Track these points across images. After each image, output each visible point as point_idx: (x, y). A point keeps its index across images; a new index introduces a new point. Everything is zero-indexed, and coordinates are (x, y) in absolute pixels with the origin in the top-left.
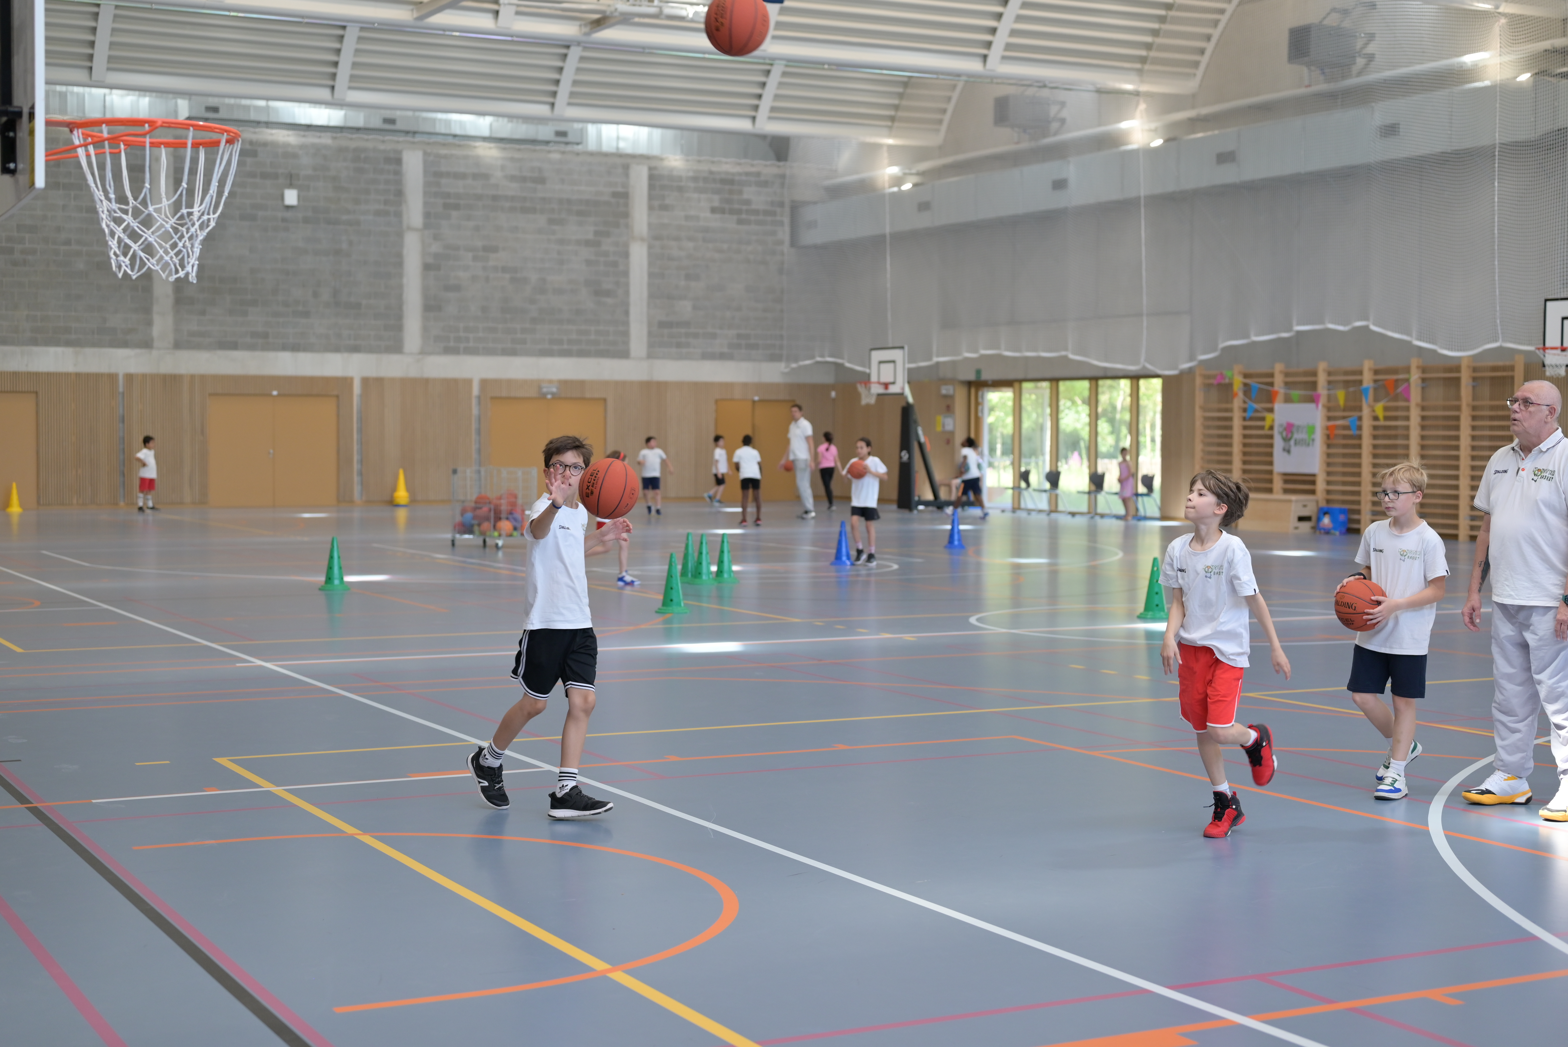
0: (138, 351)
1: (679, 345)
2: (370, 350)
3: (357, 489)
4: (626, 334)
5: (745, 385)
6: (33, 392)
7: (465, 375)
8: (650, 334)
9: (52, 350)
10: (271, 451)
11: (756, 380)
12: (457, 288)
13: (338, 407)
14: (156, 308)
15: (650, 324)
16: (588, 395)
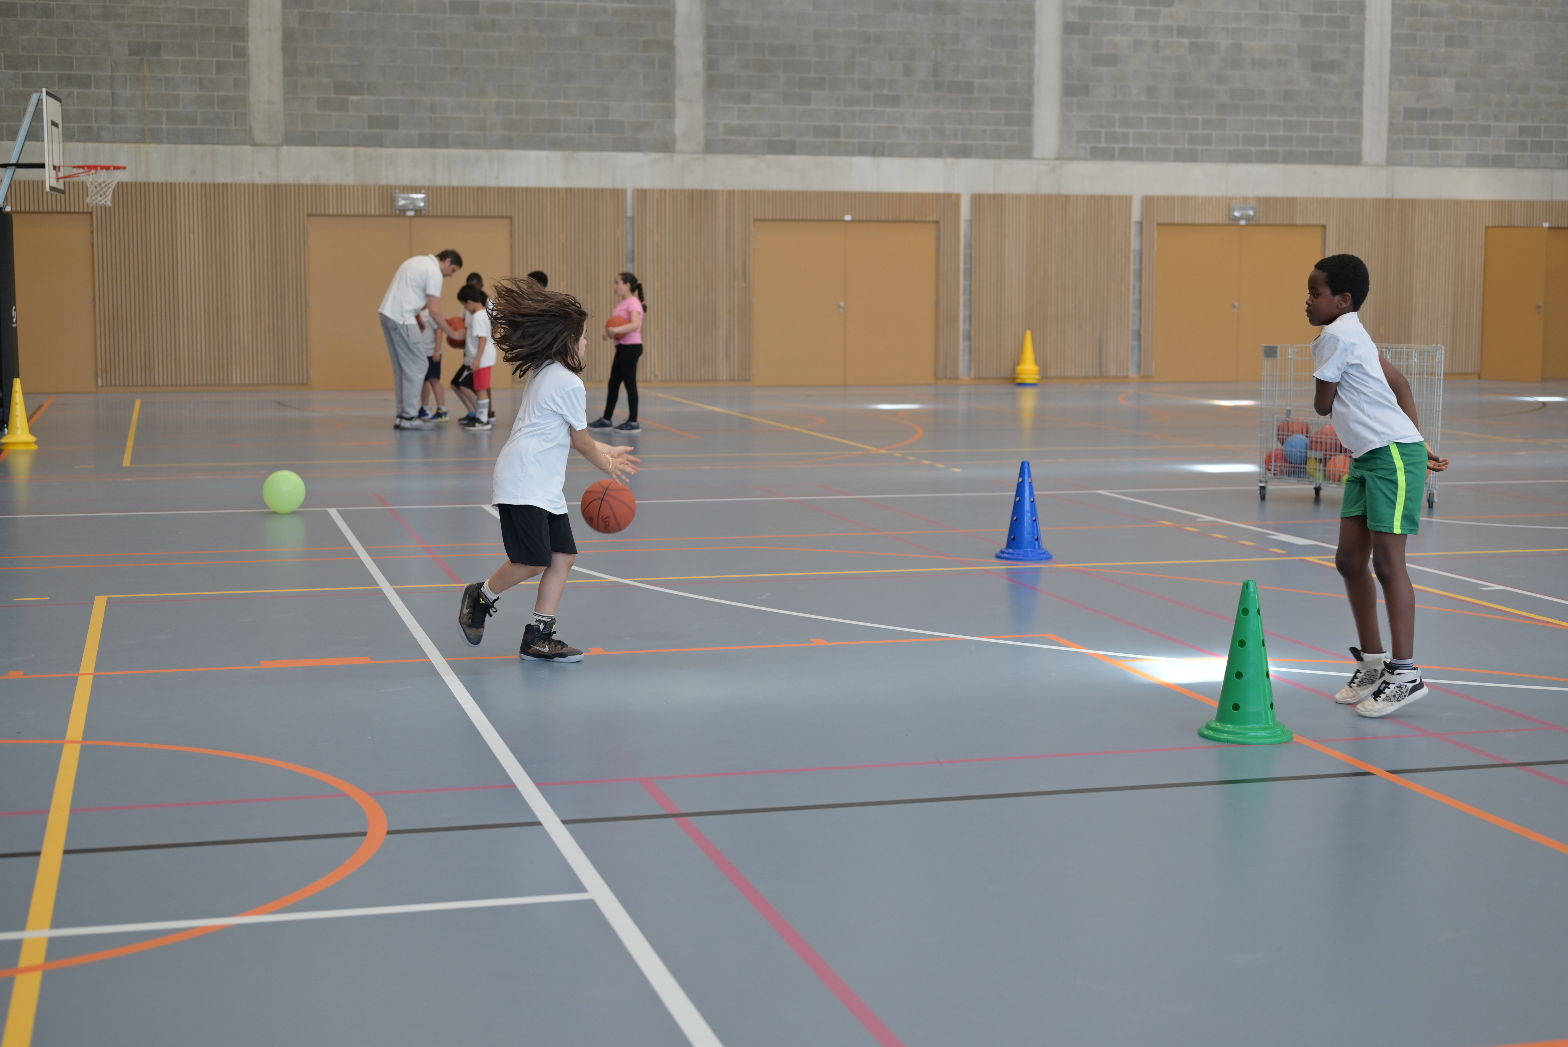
0: (654, 156)
1: (1434, 145)
2: (986, 154)
3: (963, 359)
4: (1357, 128)
5: (1530, 204)
6: (506, 217)
7: (1121, 190)
8: (1392, 127)
9: (533, 154)
10: (842, 304)
11: (1546, 197)
12: (1112, 60)
13: (938, 239)
14: (679, 92)
15: (1392, 113)
16: (1299, 221)
